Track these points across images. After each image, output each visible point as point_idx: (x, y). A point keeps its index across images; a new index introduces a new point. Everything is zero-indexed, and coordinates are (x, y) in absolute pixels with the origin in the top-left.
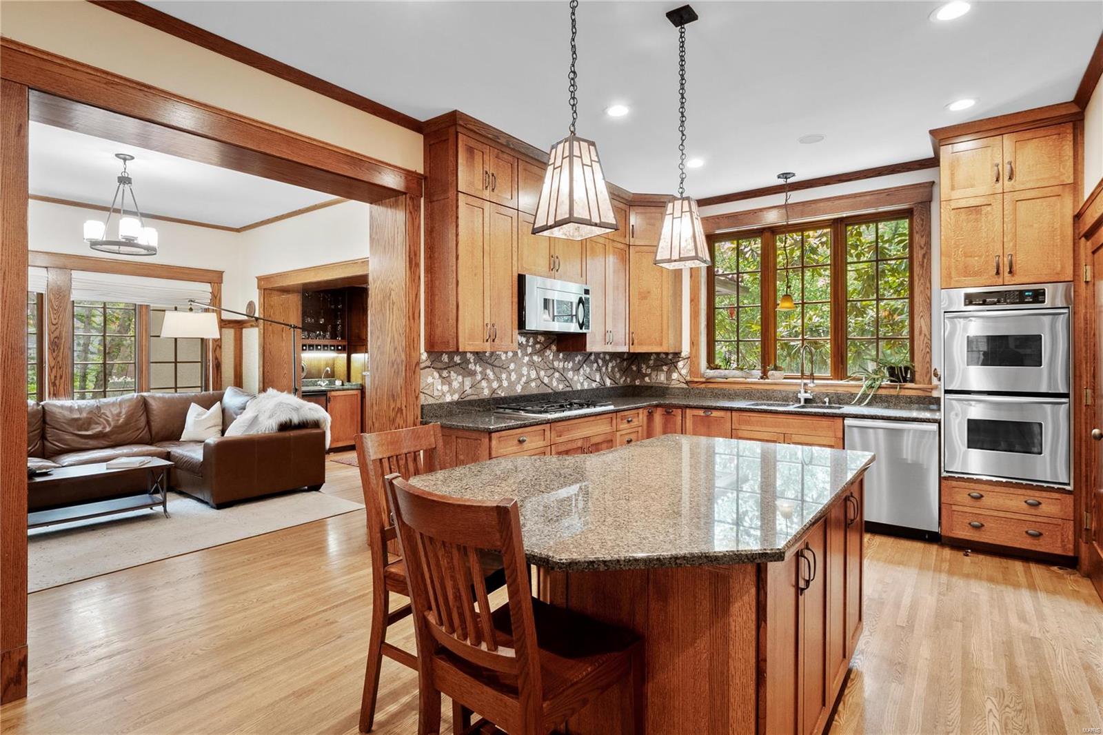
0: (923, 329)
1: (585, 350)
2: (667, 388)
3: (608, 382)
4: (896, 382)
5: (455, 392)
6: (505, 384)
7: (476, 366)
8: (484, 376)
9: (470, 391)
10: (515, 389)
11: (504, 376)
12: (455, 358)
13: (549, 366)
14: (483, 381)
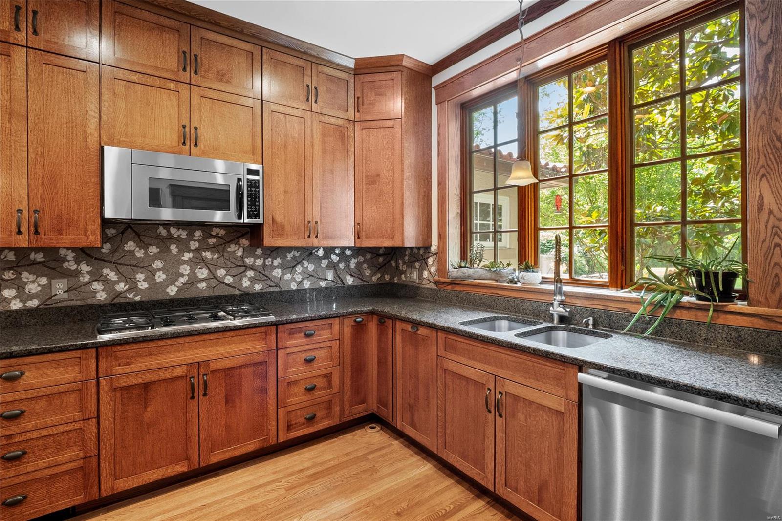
0: (766, 201)
1: (263, 245)
2: (418, 288)
3: (350, 280)
4: (708, 300)
5: (31, 297)
6: (142, 286)
7: (78, 265)
8: (97, 277)
9: (66, 295)
10: (164, 291)
11: (140, 276)
12: (33, 256)
13: (236, 263)
14: (94, 283)
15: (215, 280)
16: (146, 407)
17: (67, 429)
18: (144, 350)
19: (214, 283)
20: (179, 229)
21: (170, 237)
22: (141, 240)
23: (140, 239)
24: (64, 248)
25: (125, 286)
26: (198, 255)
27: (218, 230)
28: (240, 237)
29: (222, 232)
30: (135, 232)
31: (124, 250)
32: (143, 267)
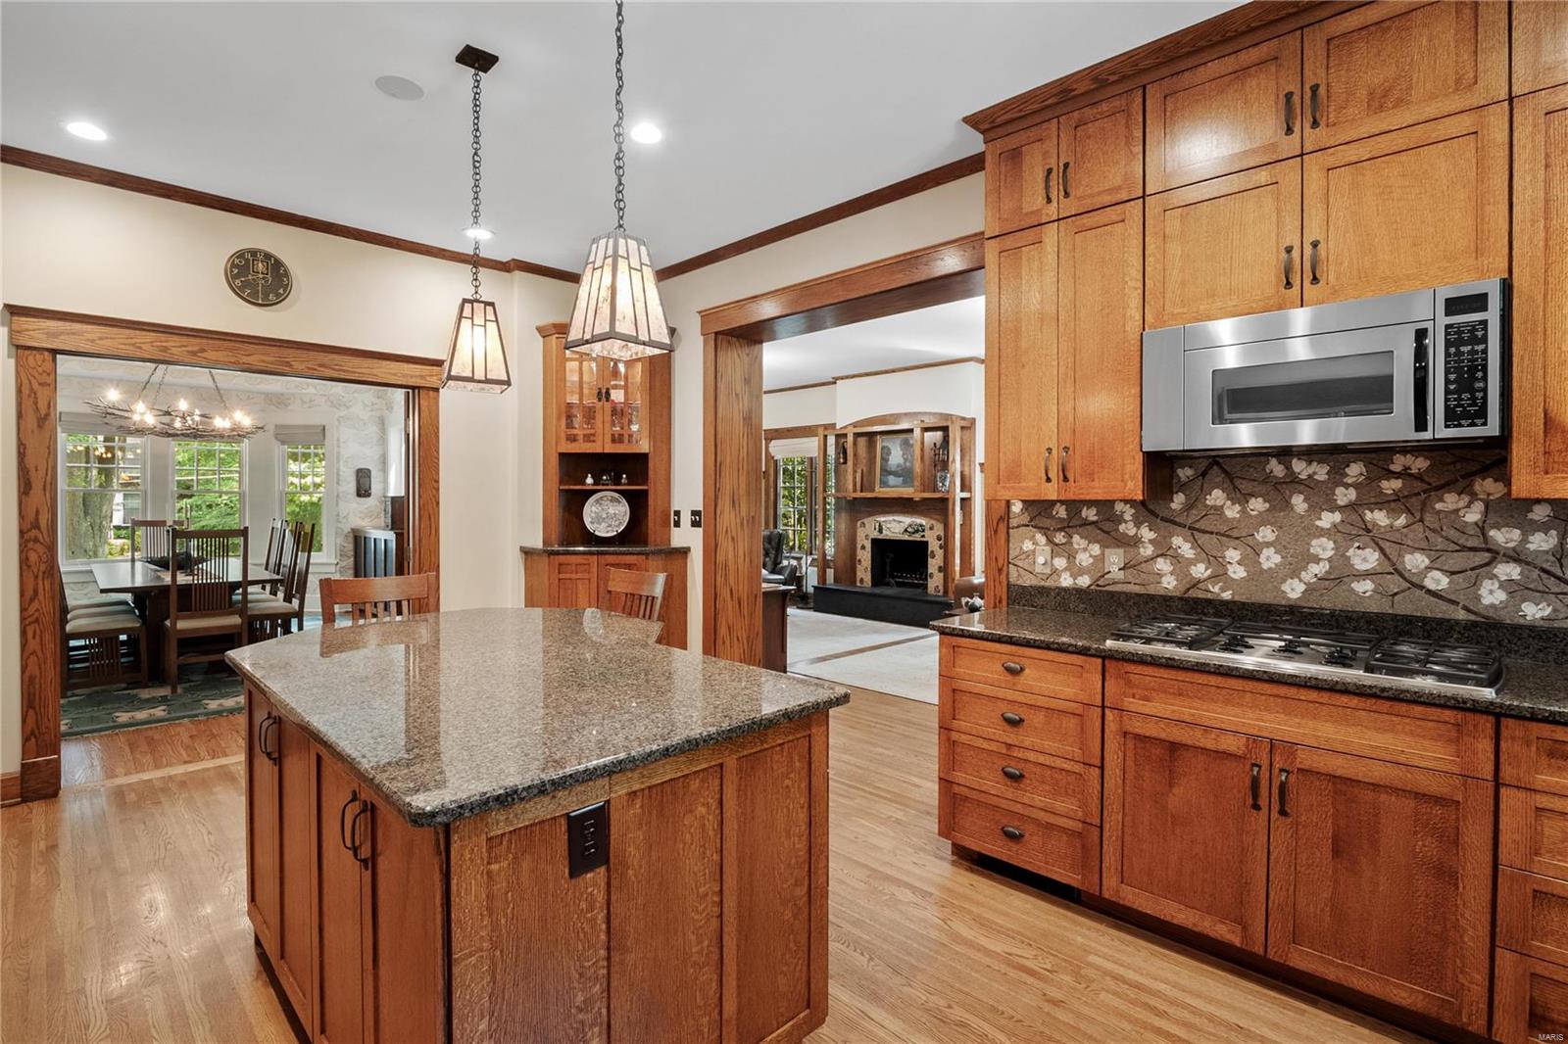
5: (1082, 571)
6: (1235, 572)
7: (1138, 528)
8: (1164, 550)
9: (1121, 575)
10: (1277, 589)
11: (1233, 555)
12: (1085, 513)
13: (1460, 542)
14: (1159, 559)
15: (1396, 577)
16: (1171, 786)
17: (1065, 766)
18: (1172, 682)
19: (1394, 584)
20: (1310, 462)
21: (1293, 481)
22: (1235, 487)
23: (1233, 484)
24: (1121, 501)
25: (1206, 570)
26: (1354, 517)
27: (1409, 460)
28: (1474, 474)
29: (1420, 464)
30: (1225, 471)
31: (1206, 506)
32: (1237, 538)
